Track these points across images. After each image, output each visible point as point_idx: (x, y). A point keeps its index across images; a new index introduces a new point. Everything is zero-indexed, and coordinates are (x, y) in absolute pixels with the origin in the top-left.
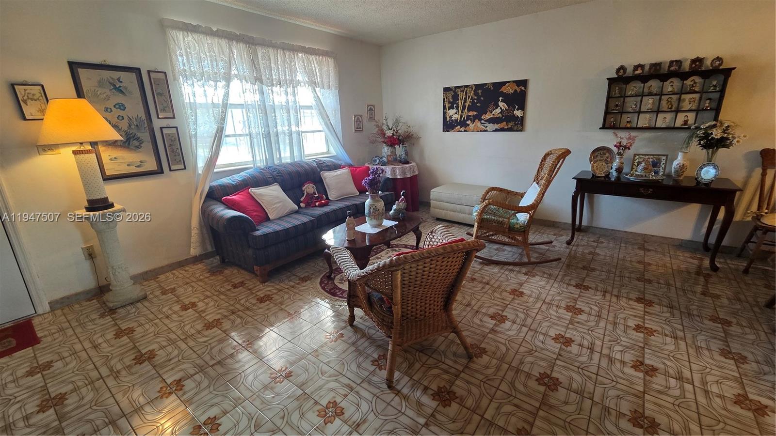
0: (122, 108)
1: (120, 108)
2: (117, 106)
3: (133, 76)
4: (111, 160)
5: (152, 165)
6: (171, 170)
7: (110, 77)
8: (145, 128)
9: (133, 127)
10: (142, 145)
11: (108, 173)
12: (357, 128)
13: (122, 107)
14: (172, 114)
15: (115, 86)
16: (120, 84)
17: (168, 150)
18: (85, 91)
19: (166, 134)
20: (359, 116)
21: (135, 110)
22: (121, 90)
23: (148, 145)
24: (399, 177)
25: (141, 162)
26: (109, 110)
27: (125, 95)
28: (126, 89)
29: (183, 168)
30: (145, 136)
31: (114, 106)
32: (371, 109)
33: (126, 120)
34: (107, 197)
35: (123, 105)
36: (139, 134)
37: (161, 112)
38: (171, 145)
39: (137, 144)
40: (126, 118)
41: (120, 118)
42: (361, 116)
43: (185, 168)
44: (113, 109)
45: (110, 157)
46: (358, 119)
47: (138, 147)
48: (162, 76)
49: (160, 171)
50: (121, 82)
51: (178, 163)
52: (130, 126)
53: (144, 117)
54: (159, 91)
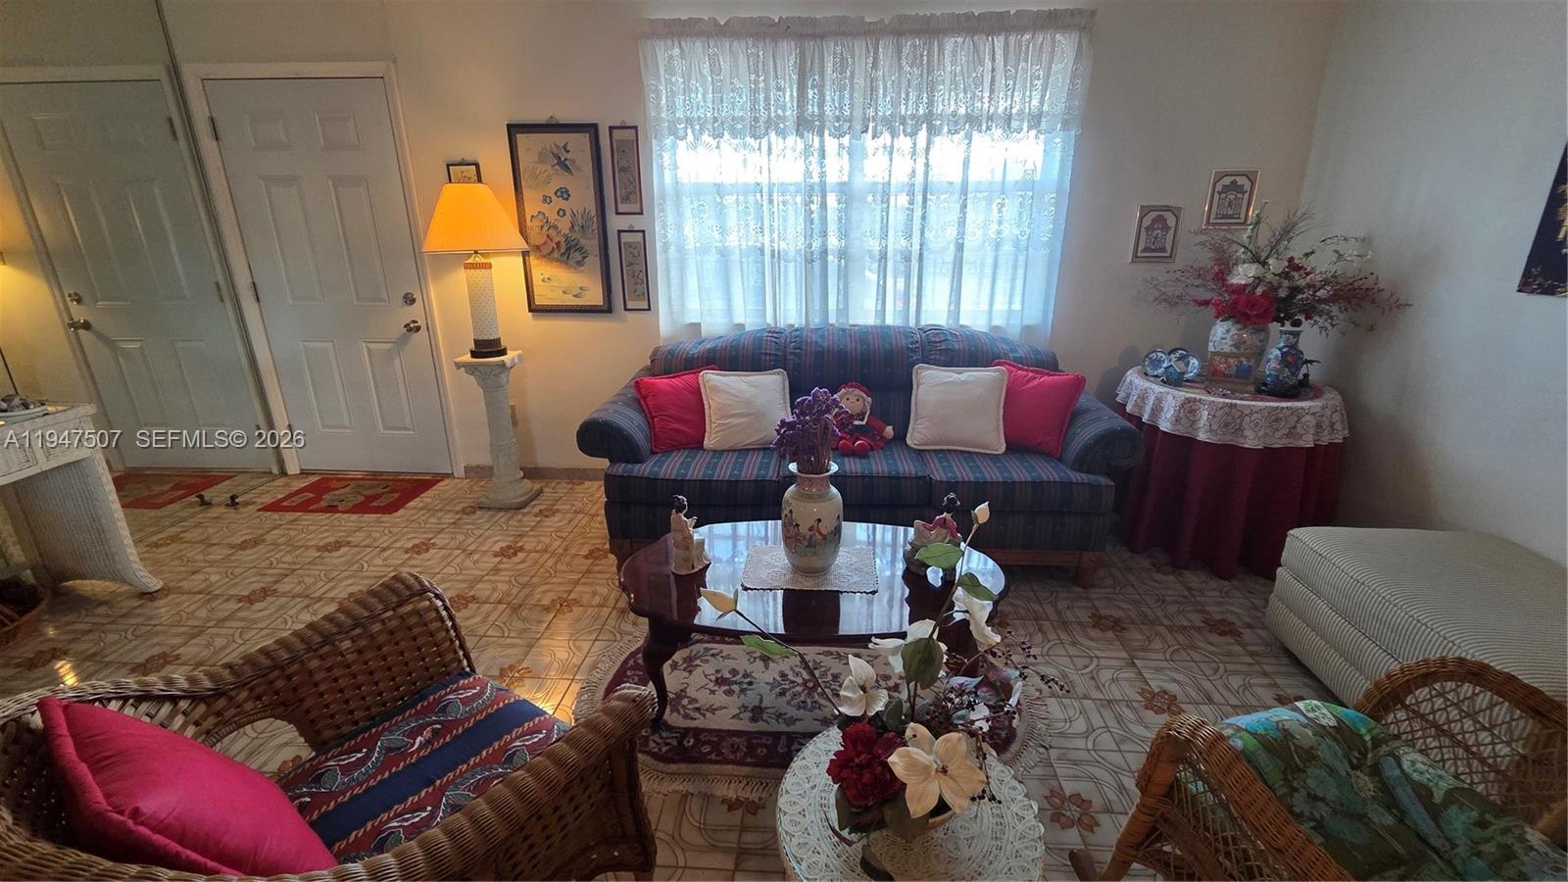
0: (565, 196)
1: (562, 196)
2: (559, 193)
3: (582, 140)
4: (543, 280)
5: (595, 297)
6: (626, 309)
7: (555, 144)
8: (593, 231)
9: (577, 228)
10: (586, 260)
11: (539, 301)
12: (1146, 250)
13: (564, 194)
14: (638, 205)
15: (560, 158)
16: (566, 155)
17: (625, 272)
18: (521, 170)
19: (625, 243)
20: (1168, 209)
21: (583, 199)
22: (566, 165)
23: (593, 261)
24: (1202, 436)
25: (581, 288)
26: (548, 200)
27: (571, 173)
28: (573, 162)
29: (647, 307)
30: (592, 244)
31: (556, 193)
32: (1235, 187)
33: (568, 217)
34: (499, 339)
35: (567, 191)
36: (583, 242)
37: (622, 202)
38: (631, 264)
39: (579, 258)
40: (568, 212)
41: (561, 213)
42: (1176, 212)
43: (649, 309)
44: (554, 198)
45: (542, 277)
46: (1161, 220)
47: (580, 263)
48: (629, 134)
49: (606, 309)
50: (568, 151)
51: (639, 298)
52: (573, 227)
53: (593, 213)
54: (624, 163)
